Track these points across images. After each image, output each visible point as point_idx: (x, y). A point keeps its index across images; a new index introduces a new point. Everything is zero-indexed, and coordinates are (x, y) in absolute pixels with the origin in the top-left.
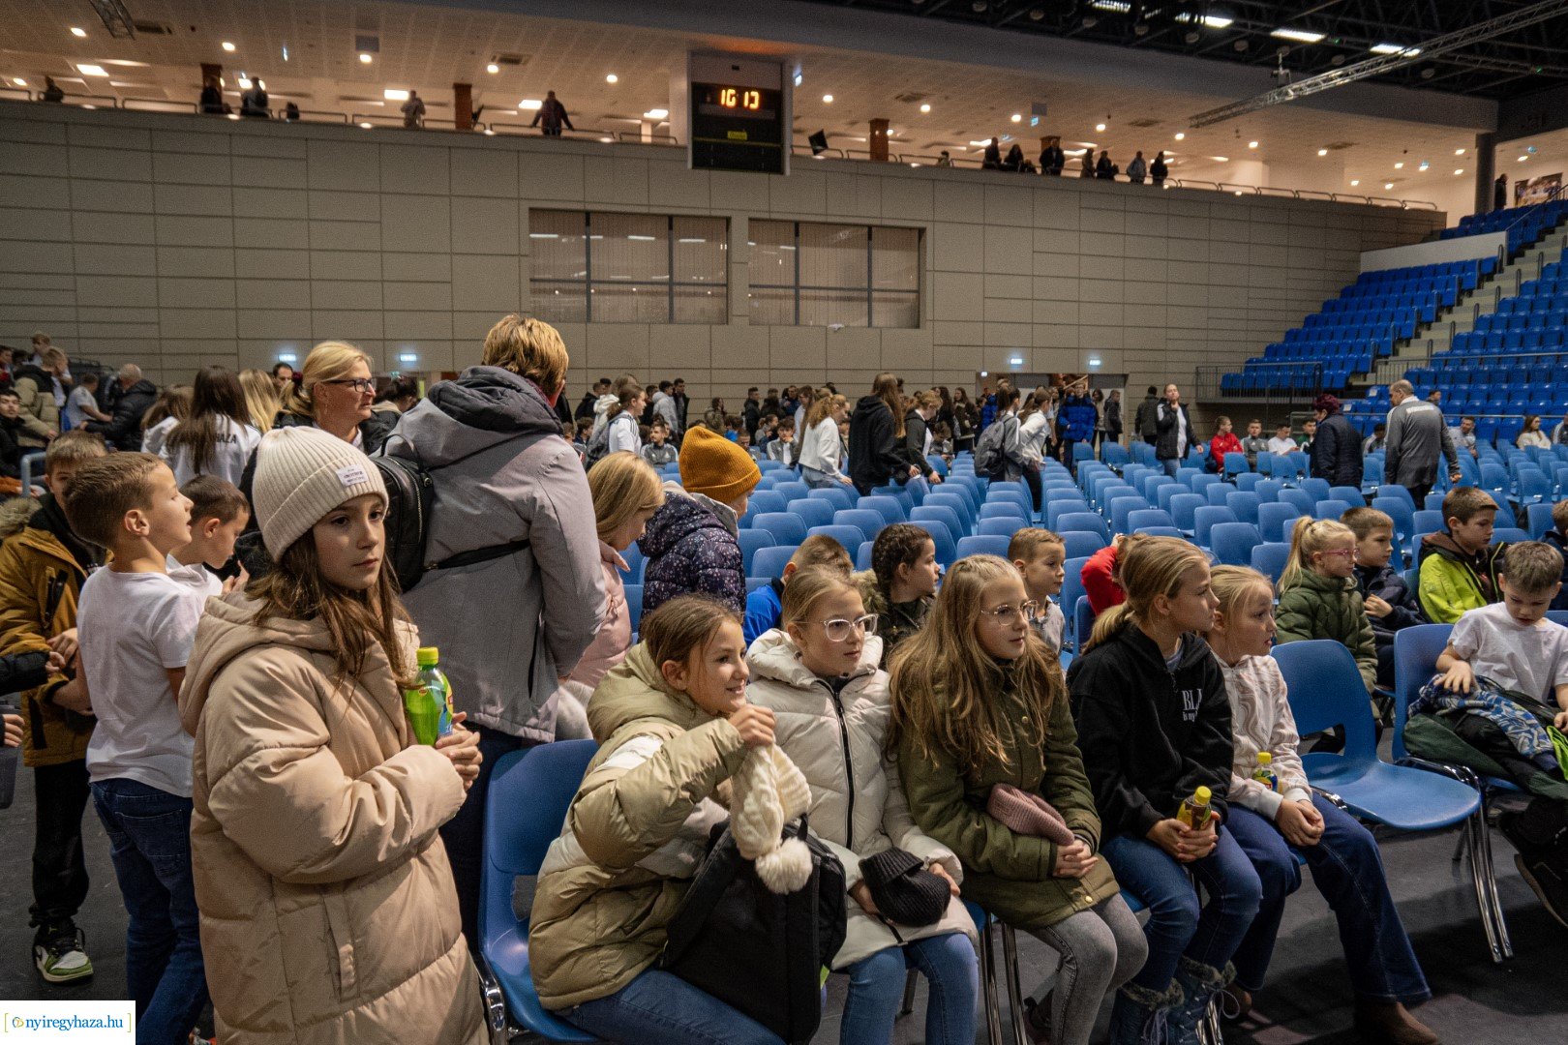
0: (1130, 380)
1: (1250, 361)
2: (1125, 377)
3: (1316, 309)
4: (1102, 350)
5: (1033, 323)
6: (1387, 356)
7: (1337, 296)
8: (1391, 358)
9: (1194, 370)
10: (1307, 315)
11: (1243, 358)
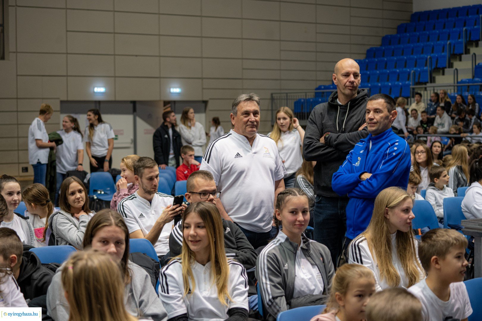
0: (210, 106)
1: (319, 88)
2: (205, 102)
3: (376, 42)
4: (182, 79)
5: (115, 55)
6: (425, 83)
7: (393, 32)
8: (429, 85)
9: (269, 96)
10: (368, 47)
11: (314, 85)
